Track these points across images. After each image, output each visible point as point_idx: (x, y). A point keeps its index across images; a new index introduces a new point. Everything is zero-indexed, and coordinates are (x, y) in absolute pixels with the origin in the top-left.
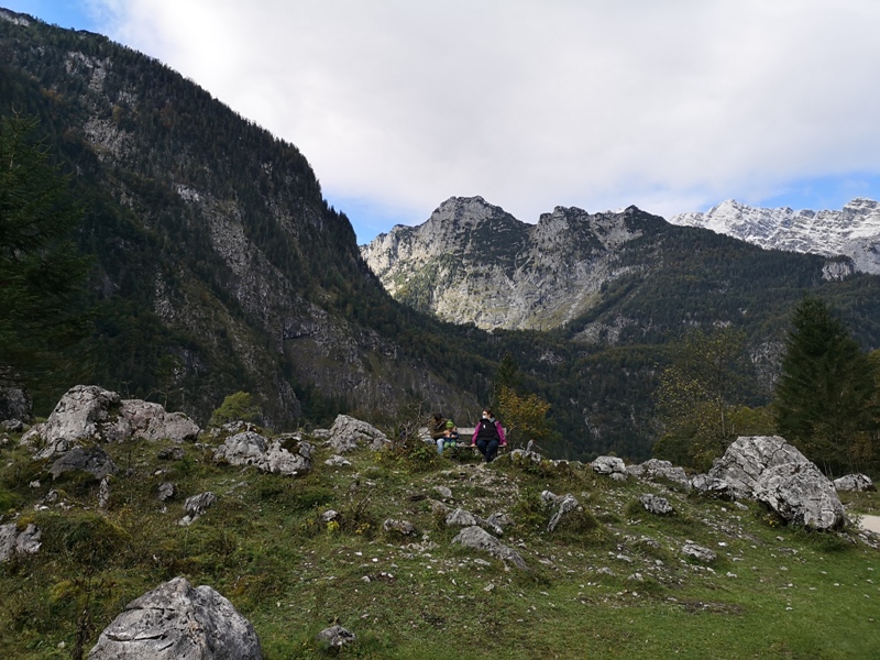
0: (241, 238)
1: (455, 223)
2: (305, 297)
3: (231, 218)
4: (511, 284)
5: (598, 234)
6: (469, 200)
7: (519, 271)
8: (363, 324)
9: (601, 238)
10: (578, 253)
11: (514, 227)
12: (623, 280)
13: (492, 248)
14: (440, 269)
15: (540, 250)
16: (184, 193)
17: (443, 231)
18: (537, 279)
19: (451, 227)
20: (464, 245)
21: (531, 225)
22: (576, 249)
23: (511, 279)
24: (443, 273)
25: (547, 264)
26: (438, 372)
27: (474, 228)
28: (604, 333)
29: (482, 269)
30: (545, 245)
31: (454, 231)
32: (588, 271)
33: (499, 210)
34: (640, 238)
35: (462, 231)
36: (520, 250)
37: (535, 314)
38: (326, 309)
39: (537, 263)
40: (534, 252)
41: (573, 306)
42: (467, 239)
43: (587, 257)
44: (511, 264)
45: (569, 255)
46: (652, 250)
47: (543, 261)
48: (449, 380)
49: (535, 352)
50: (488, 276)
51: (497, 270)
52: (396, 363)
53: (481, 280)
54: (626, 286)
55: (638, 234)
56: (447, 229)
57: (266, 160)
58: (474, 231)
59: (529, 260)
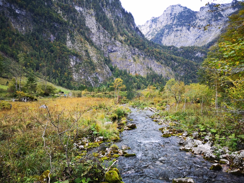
0: (95, 21)
1: (171, 14)
2: (115, 39)
5: (221, 12)
6: (175, 6)
8: (133, 46)
10: (213, 19)
11: (191, 13)
13: (183, 21)
15: (200, 20)
16: (77, 8)
17: (167, 17)
19: (170, 15)
21: (197, 12)
22: (212, 18)
23: (189, 31)
24: (166, 31)
25: (202, 25)
26: (158, 61)
27: (177, 15)
29: (179, 28)
30: (201, 18)
31: (170, 17)
36: (192, 20)
37: (197, 42)
38: (121, 42)
39: (198, 24)
40: (197, 21)
42: (174, 19)
43: (217, 20)
45: (210, 20)
47: (200, 23)
48: (162, 63)
49: (194, 53)
50: (181, 30)
52: (144, 59)
53: (179, 32)
55: (236, 9)
58: (177, 16)
59: (195, 24)
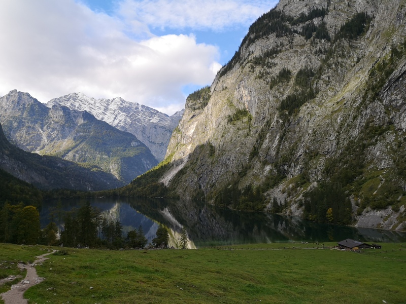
4: (42, 132)
7: (45, 127)
9: (74, 119)
12: (81, 137)
14: (13, 122)
18: (52, 132)
20: (23, 113)
28: (74, 156)
32: (69, 132)
33: (36, 100)
34: (86, 123)
35: (21, 107)
41: (64, 143)
44: (41, 124)
46: (90, 128)
51: (36, 126)
54: (81, 140)
56: (14, 105)
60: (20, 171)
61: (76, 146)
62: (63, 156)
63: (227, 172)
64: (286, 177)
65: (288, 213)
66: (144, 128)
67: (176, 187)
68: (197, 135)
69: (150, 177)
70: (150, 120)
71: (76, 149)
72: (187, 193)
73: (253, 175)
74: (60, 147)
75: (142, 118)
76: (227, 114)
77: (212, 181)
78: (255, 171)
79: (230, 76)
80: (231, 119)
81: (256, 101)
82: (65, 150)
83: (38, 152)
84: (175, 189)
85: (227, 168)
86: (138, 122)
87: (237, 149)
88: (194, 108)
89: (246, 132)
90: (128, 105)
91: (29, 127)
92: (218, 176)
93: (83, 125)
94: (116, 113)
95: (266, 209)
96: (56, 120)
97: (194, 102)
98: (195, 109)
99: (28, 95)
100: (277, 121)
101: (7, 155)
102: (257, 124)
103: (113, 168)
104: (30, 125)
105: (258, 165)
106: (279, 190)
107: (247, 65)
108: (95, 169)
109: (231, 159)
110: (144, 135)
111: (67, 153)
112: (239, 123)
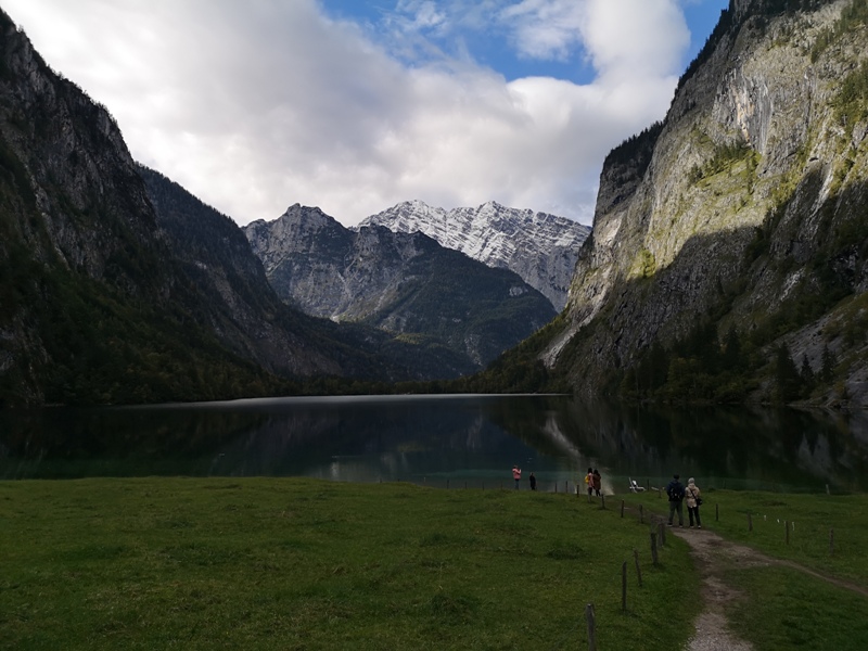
3: (222, 279)
4: (342, 278)
7: (347, 270)
9: (399, 251)
12: (410, 285)
14: (294, 264)
18: (360, 277)
20: (309, 246)
28: (398, 321)
32: (391, 275)
33: (331, 219)
34: (422, 256)
35: (306, 234)
41: (381, 299)
44: (341, 264)
46: (428, 265)
51: (333, 267)
54: (412, 289)
56: (296, 231)
57: (225, 236)
60: (293, 352)
61: (402, 302)
62: (378, 323)
63: (681, 313)
64: (851, 292)
65: (831, 399)
66: (543, 259)
67: (570, 367)
68: (623, 240)
69: (522, 351)
70: (555, 241)
71: (402, 308)
72: (589, 380)
73: (749, 309)
74: (374, 305)
75: (537, 240)
76: (690, 166)
77: (641, 341)
78: (755, 297)
79: (706, 75)
80: (700, 175)
81: (769, 109)
82: (382, 311)
83: (335, 318)
84: (566, 373)
85: (682, 303)
86: (530, 247)
87: (711, 248)
88: (621, 179)
89: (738, 199)
90: (510, 215)
91: (319, 271)
92: (655, 327)
93: (416, 259)
94: (487, 233)
95: (756, 395)
96: (367, 254)
97: (622, 165)
98: (621, 182)
99: (317, 210)
100: (829, 134)
101: (270, 322)
102: (773, 171)
103: (470, 343)
104: (323, 266)
105: (768, 277)
106: (817, 330)
107: (747, 23)
108: (433, 345)
109: (693, 277)
110: (543, 275)
111: (387, 317)
112: (718, 181)
